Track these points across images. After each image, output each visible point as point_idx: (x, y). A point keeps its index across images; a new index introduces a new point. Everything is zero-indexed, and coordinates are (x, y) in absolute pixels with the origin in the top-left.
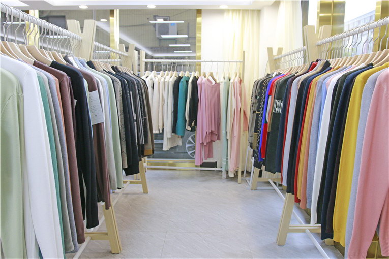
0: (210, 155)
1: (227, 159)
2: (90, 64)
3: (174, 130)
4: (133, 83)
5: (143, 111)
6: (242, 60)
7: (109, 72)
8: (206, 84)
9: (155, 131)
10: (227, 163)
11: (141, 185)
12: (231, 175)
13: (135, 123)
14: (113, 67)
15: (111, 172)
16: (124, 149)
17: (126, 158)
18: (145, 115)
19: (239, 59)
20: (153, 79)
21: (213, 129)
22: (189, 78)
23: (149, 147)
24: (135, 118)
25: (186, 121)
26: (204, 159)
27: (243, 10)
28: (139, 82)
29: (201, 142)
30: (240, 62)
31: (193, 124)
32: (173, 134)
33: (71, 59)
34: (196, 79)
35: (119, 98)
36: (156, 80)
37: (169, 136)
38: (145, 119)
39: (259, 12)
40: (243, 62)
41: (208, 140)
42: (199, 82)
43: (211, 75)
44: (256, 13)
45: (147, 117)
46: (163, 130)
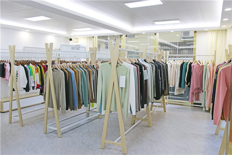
0: (198, 99)
1: (205, 101)
2: (145, 61)
3: (180, 86)
4: (160, 66)
5: (164, 77)
6: (214, 55)
7: (151, 63)
8: (196, 66)
9: (171, 86)
10: (205, 103)
11: (163, 108)
12: (207, 109)
13: (160, 81)
14: (153, 60)
15: (149, 96)
16: (155, 90)
17: (156, 93)
18: (165, 79)
19: (213, 54)
20: (172, 63)
21: (199, 87)
22: (188, 63)
23: (166, 92)
24: (160, 79)
25: (185, 82)
26: (194, 100)
27: (217, 30)
28: (163, 65)
29: (192, 92)
30: (213, 55)
31: (189, 84)
32: (180, 88)
33: (139, 60)
34: (191, 63)
35: (154, 71)
36: (173, 64)
37: (177, 88)
38: (165, 80)
39: (226, 30)
40: (215, 55)
41: (196, 92)
42: (192, 65)
43: (199, 62)
44: (224, 31)
45: (166, 79)
46: (175, 86)
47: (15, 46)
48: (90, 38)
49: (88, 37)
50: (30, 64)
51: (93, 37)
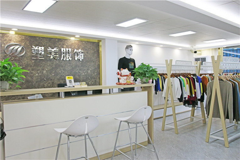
47: (172, 60)
48: (215, 49)
49: (213, 49)
50: (181, 76)
51: (219, 48)
